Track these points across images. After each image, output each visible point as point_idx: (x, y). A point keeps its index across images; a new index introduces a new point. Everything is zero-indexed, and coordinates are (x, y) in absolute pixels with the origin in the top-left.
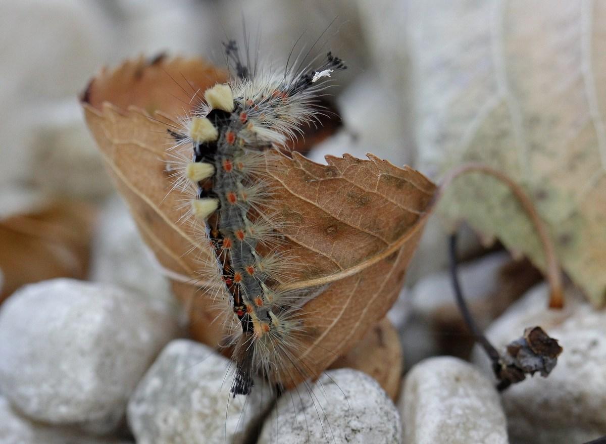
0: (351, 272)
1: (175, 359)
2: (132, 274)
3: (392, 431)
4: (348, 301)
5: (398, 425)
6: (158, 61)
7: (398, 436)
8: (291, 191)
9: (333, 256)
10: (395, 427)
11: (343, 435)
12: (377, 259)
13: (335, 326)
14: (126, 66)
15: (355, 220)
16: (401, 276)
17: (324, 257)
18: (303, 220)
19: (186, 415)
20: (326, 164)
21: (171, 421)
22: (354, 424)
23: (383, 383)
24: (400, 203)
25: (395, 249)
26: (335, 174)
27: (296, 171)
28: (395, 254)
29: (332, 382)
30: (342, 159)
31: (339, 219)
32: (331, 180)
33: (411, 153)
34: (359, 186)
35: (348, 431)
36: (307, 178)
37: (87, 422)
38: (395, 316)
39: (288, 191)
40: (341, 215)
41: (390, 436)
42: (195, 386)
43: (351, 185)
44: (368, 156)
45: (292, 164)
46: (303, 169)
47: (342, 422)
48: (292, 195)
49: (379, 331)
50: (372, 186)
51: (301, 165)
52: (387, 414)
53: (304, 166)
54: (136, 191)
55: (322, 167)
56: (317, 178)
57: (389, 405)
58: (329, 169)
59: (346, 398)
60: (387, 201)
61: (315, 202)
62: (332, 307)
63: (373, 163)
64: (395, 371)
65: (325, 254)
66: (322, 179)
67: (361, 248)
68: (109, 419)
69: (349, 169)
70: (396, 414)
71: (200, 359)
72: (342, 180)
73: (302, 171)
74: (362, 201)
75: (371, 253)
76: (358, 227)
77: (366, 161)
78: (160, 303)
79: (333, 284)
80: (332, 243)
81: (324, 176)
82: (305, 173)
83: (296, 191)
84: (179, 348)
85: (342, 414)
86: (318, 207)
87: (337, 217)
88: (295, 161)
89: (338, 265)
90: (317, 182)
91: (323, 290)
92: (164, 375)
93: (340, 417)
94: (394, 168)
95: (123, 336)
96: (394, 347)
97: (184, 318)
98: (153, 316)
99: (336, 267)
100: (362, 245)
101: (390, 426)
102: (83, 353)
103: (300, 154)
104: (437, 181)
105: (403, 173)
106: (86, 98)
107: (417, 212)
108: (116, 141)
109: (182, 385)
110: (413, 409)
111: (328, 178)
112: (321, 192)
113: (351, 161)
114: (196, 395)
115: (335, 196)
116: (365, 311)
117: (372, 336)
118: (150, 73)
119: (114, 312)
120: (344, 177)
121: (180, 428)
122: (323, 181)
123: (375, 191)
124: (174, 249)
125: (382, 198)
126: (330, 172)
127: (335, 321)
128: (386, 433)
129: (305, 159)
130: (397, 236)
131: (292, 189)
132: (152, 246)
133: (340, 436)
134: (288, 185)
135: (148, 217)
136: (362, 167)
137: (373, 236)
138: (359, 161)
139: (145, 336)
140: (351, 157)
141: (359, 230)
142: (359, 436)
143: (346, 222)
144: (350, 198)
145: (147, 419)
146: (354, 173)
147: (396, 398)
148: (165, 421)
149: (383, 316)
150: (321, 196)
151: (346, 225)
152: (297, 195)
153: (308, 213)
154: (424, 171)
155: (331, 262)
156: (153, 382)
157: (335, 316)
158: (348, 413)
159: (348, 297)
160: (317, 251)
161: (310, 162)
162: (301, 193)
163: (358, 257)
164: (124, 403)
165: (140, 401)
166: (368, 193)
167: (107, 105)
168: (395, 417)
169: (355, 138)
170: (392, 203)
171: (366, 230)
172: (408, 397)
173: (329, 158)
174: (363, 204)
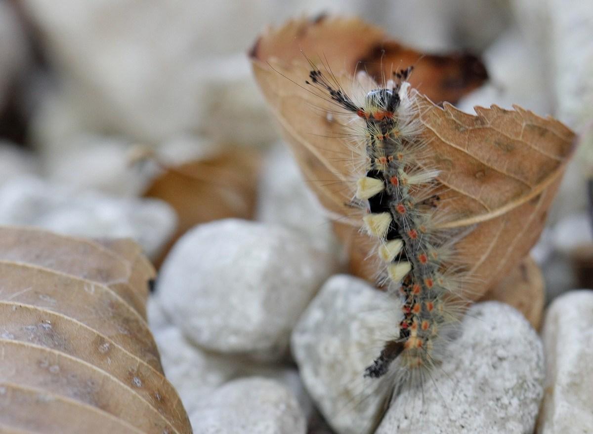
0: (498, 213)
1: (335, 294)
2: (295, 215)
3: (535, 359)
4: (495, 239)
5: (541, 353)
6: (320, 20)
7: (541, 364)
8: (443, 139)
9: (481, 198)
10: (538, 356)
11: (490, 363)
12: (522, 201)
13: (484, 263)
14: (291, 24)
15: (501, 166)
16: (543, 216)
17: (474, 200)
18: (453, 166)
19: (345, 345)
20: (475, 114)
21: (332, 350)
22: (501, 352)
23: (527, 315)
24: (543, 149)
25: (538, 192)
26: (483, 123)
27: (448, 120)
28: (538, 197)
29: (480, 314)
30: (489, 110)
31: (486, 164)
32: (479, 129)
33: (552, 104)
34: (505, 134)
35: (495, 359)
36: (457, 127)
37: (255, 351)
38: (537, 254)
39: (440, 139)
40: (489, 161)
41: (533, 364)
42: (353, 318)
43: (498, 133)
44: (514, 106)
45: (443, 114)
46: (454, 119)
47: (489, 351)
48: (444, 142)
49: (523, 268)
50: (517, 134)
51: (452, 115)
52: (531, 343)
53: (455, 116)
54: (299, 138)
55: (470, 117)
56: (467, 127)
57: (532, 335)
58: (477, 119)
59: (494, 328)
60: (530, 148)
61: (464, 148)
62: (480, 245)
63: (518, 113)
64: (538, 305)
65: (473, 197)
66: (471, 128)
67: (507, 191)
68: (275, 348)
69: (496, 119)
70: (538, 343)
71: (358, 292)
72: (490, 129)
73: (453, 120)
74: (508, 148)
75: (517, 196)
76: (504, 171)
77: (511, 112)
78: (322, 241)
79: (481, 225)
80: (480, 187)
81: (473, 125)
82: (455, 122)
83: (447, 139)
84: (339, 283)
85: (489, 343)
86: (467, 154)
87: (485, 162)
88: (447, 112)
89: (486, 207)
90: (467, 130)
91: (472, 229)
92: (325, 308)
93: (487, 346)
94: (537, 118)
95: (288, 273)
96: (538, 282)
97: (344, 255)
98: (314, 254)
99: (484, 209)
100: (508, 188)
101: (534, 355)
102: (250, 288)
103: (451, 105)
104: (576, 130)
105: (546, 122)
106: (254, 53)
107: (558, 158)
108: (282, 93)
109: (341, 317)
110: (555, 339)
111: (476, 127)
112: (470, 140)
113: (498, 111)
114: (354, 326)
115: (483, 144)
116: (510, 249)
117: (516, 272)
118: (313, 32)
119: (280, 250)
120: (492, 126)
121: (340, 357)
122: (472, 130)
123: (520, 139)
124: (335, 192)
125: (526, 145)
126: (479, 122)
127: (483, 258)
128: (529, 361)
129: (455, 109)
130: (540, 180)
131: (444, 138)
132: (314, 189)
133: (488, 364)
134: (440, 133)
135: (311, 163)
136: (507, 117)
137: (518, 181)
138: (505, 111)
139: (308, 272)
140: (499, 108)
141: (504, 174)
142: (505, 364)
143: (493, 168)
144: (497, 145)
145: (310, 349)
146: (501, 122)
147: (539, 328)
148: (326, 349)
149: (526, 253)
150: (470, 144)
151: (493, 170)
152: (448, 142)
153: (458, 159)
154: (564, 120)
155: (480, 204)
156: (315, 315)
157: (483, 253)
158: (494, 343)
159: (494, 236)
160: (467, 194)
161: (460, 112)
162: (452, 141)
163: (504, 199)
164: (287, 333)
165: (303, 332)
166: (514, 141)
167: (273, 60)
168: (537, 347)
169: (501, 91)
170: (535, 150)
171: (512, 175)
172: (549, 328)
173: (477, 109)
174: (508, 150)
